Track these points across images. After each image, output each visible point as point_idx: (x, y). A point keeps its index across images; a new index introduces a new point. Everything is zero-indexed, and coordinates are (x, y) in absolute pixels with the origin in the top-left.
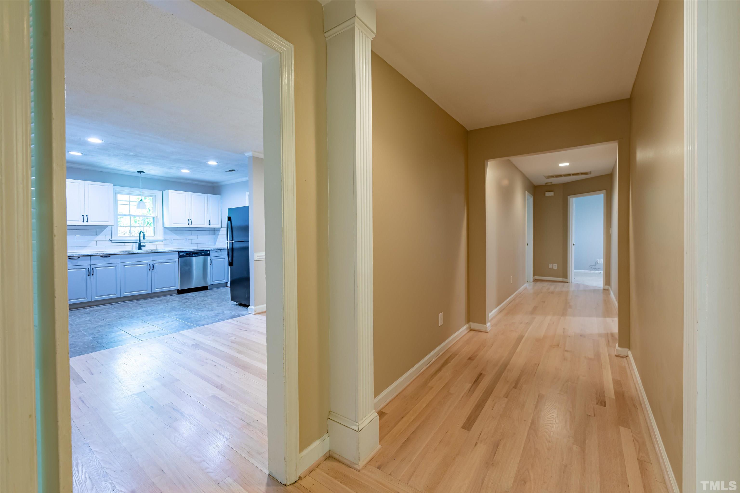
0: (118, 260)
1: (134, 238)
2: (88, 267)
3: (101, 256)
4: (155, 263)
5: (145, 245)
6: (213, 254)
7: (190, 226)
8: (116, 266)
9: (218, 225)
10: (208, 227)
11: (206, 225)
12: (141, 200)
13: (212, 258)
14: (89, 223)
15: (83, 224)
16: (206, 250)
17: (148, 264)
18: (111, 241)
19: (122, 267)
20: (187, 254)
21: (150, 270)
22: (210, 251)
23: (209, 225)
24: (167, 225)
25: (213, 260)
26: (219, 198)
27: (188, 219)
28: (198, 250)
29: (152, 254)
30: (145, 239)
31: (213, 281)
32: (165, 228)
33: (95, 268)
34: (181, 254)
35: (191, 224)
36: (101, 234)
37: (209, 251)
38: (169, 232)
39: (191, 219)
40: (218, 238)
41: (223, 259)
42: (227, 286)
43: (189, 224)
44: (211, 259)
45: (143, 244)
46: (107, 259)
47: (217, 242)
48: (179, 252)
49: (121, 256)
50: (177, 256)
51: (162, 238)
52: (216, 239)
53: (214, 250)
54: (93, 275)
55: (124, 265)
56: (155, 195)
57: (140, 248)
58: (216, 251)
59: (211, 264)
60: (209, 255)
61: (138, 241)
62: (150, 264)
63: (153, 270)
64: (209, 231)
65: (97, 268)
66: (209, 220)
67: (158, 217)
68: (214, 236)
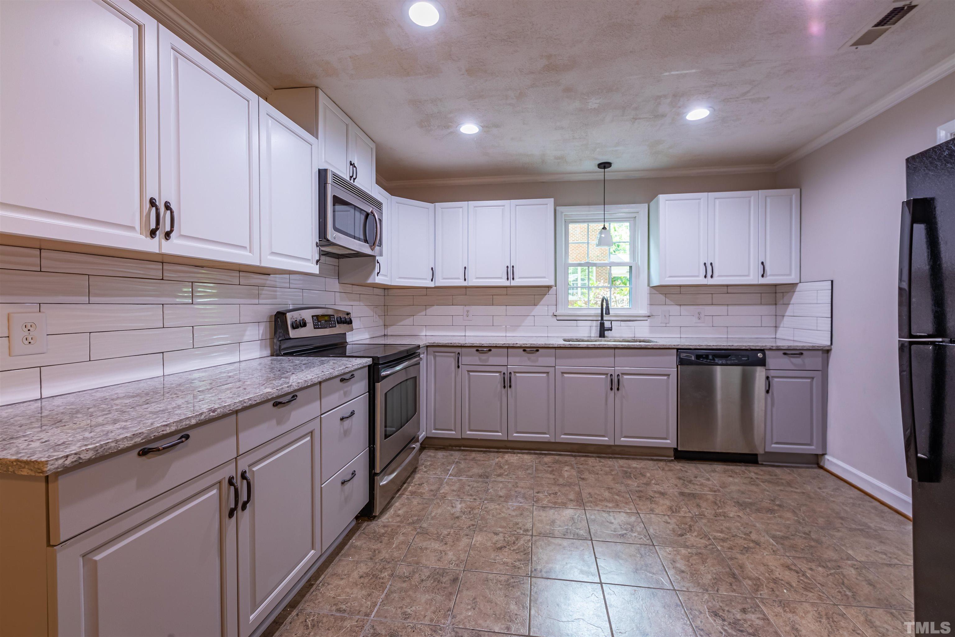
0: (550, 361)
1: (593, 312)
2: (503, 369)
3: (525, 348)
4: (622, 374)
5: (612, 327)
6: (773, 361)
7: (709, 281)
8: (548, 373)
9: (790, 275)
10: (759, 283)
11: (754, 278)
12: (604, 228)
13: (772, 373)
14: (517, 282)
15: (507, 283)
16: (752, 350)
17: (609, 375)
18: (555, 317)
19: (558, 374)
20: (698, 357)
21: (611, 389)
22: (767, 352)
23: (763, 276)
24: (655, 282)
25: (776, 380)
26: (794, 196)
27: (705, 264)
28: (729, 348)
29: (616, 350)
30: (609, 314)
31: (775, 441)
32: (651, 289)
33: (515, 372)
34: (683, 355)
35: (712, 277)
36: (541, 303)
37: (762, 351)
38: (662, 297)
39: (711, 264)
40: (787, 314)
41: (809, 380)
42: (821, 464)
43: (705, 277)
44: (767, 378)
45: (607, 325)
46: (533, 357)
47: (782, 325)
48: (678, 349)
49: (558, 351)
50: (673, 359)
51: (646, 312)
52: (778, 318)
53: (778, 349)
54: (510, 386)
55: (563, 373)
56: (634, 215)
57: (602, 335)
58: (785, 354)
59: (768, 392)
60: (762, 363)
61: (600, 318)
62: (611, 375)
63: (618, 389)
64: (760, 295)
65: (517, 375)
66: (762, 263)
67: (639, 264)
68: (774, 306)
